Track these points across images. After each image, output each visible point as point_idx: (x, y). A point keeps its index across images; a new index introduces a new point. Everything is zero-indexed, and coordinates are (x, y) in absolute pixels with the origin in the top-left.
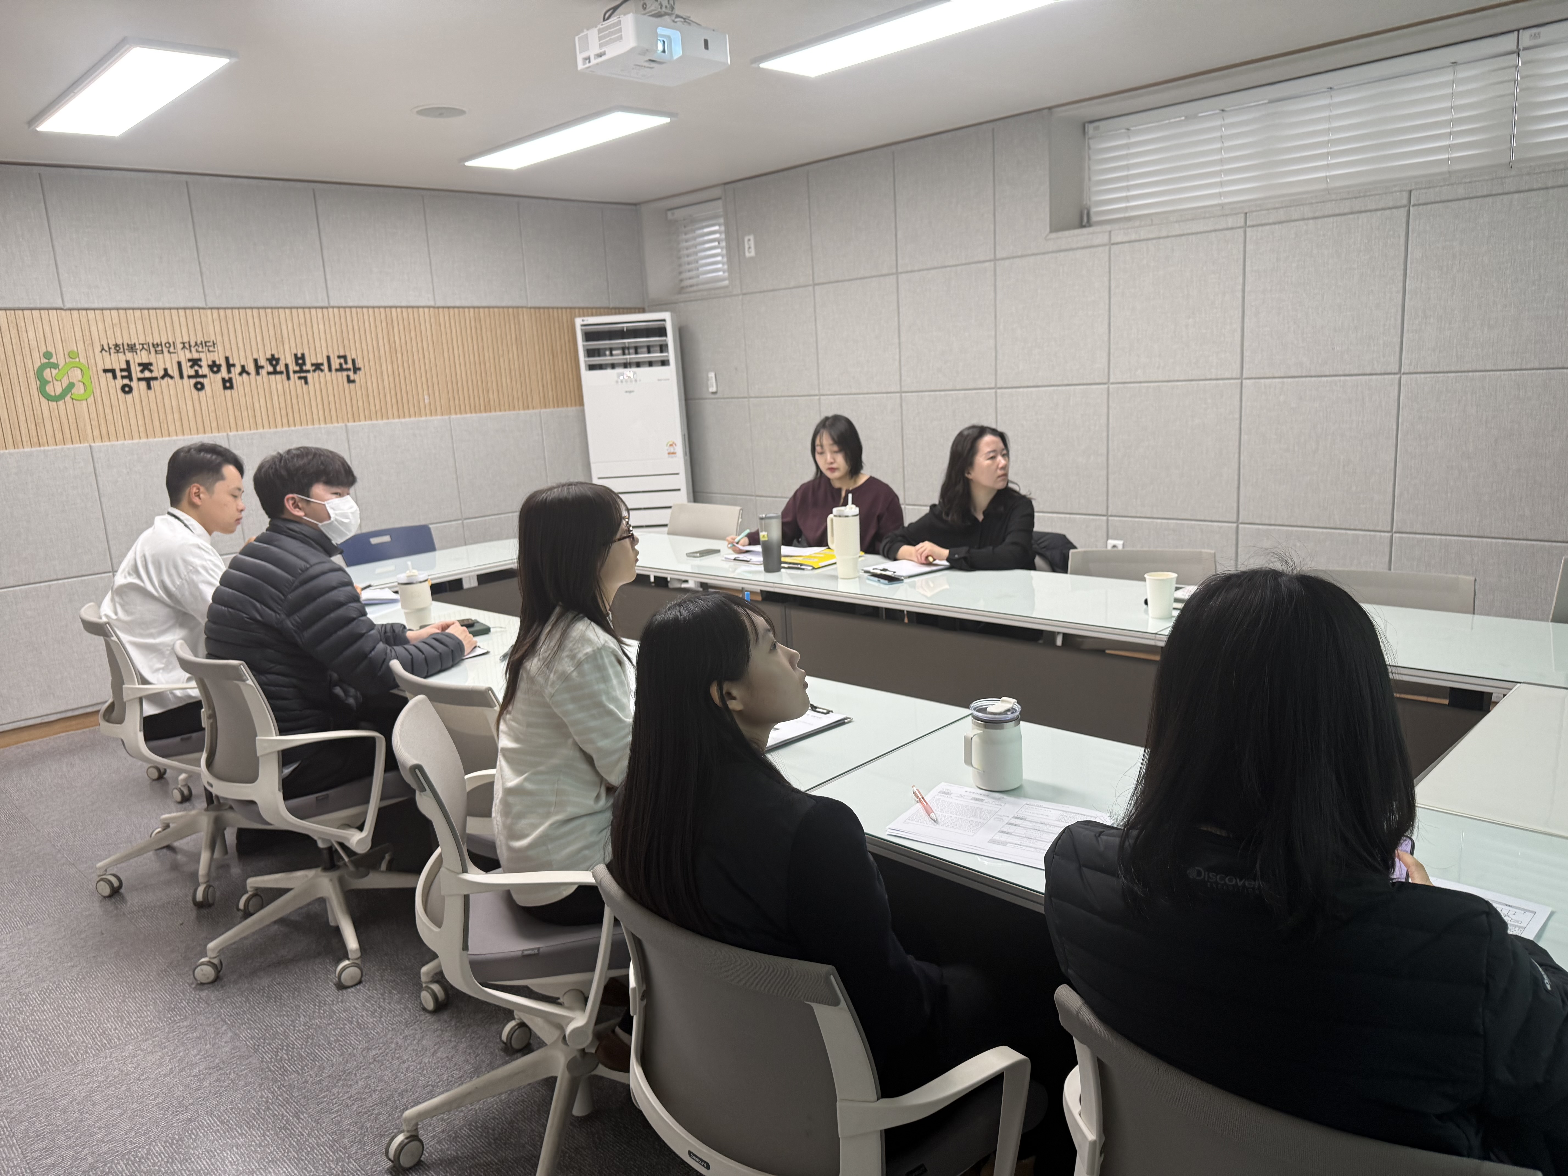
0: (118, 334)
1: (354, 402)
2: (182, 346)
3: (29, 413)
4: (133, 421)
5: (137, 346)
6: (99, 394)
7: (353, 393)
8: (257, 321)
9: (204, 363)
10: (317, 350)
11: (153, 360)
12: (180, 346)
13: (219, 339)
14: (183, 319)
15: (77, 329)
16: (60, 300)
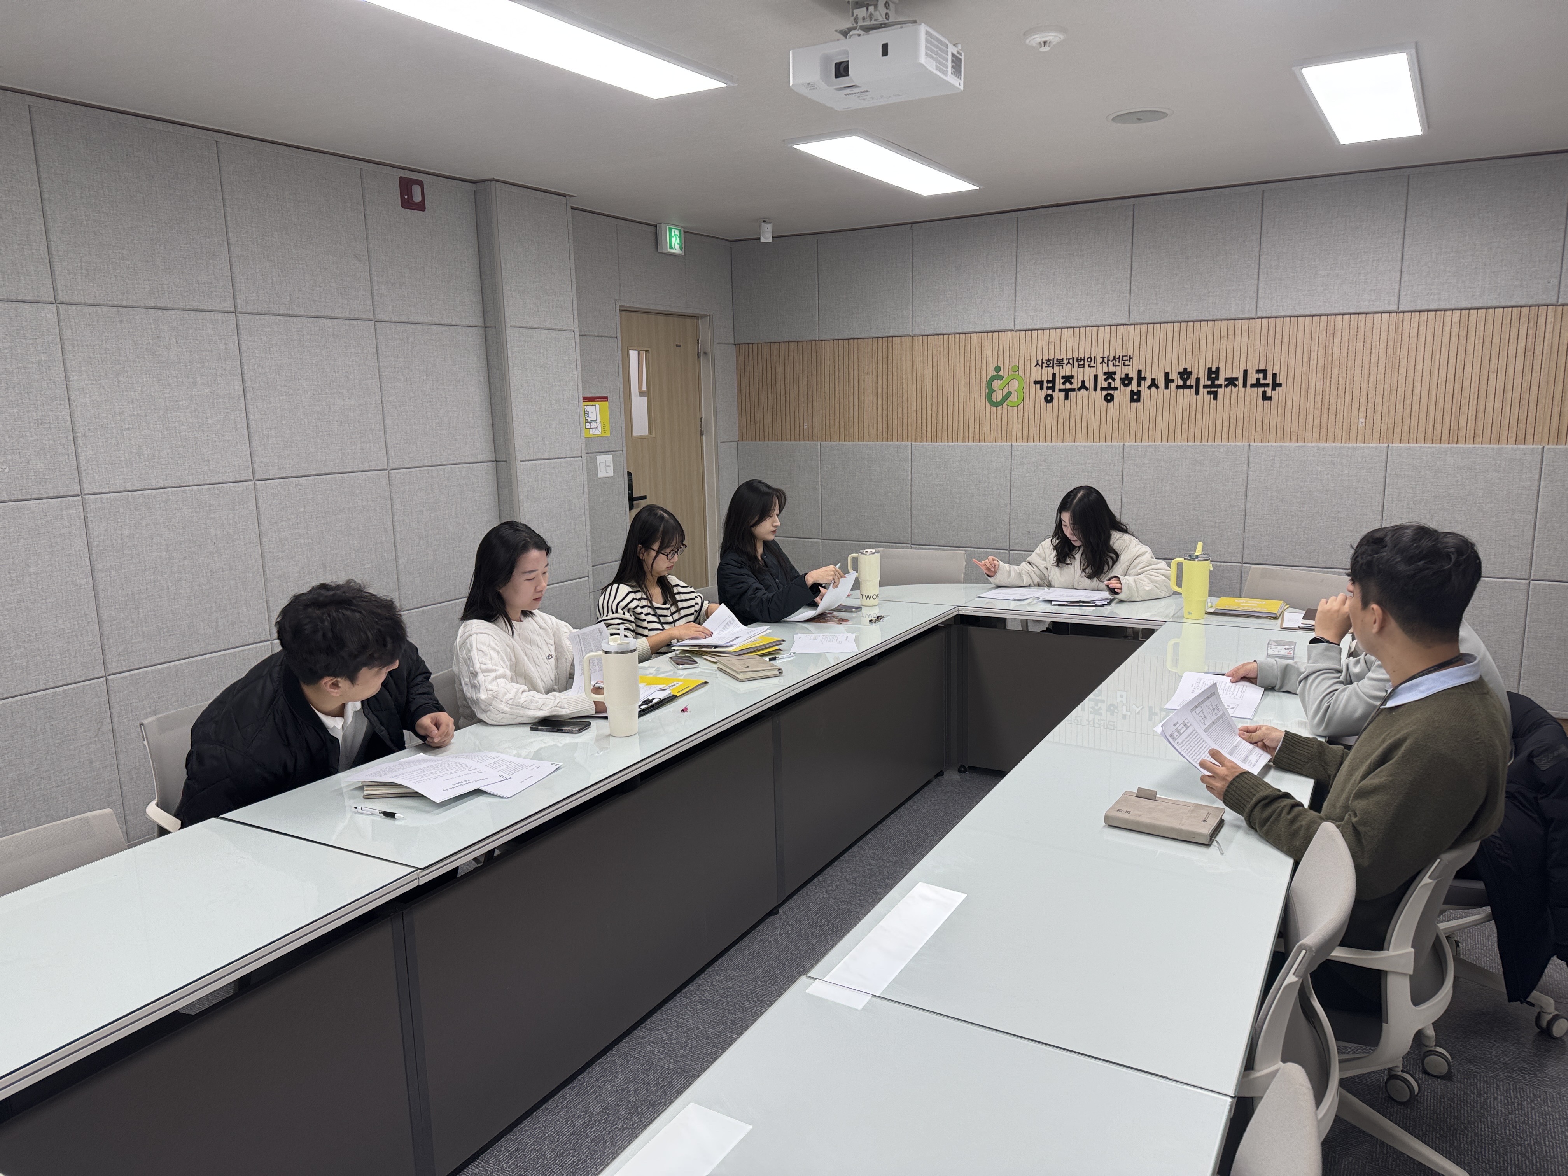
0: (1052, 351)
1: (1266, 421)
2: (1101, 359)
3: (977, 415)
4: (1049, 426)
5: (1064, 362)
6: (1027, 402)
7: (1267, 411)
8: (1176, 335)
9: (1117, 377)
10: (1235, 364)
11: (1075, 374)
12: (1100, 360)
13: (1136, 352)
14: (1107, 336)
15: (1022, 347)
16: (1013, 323)
